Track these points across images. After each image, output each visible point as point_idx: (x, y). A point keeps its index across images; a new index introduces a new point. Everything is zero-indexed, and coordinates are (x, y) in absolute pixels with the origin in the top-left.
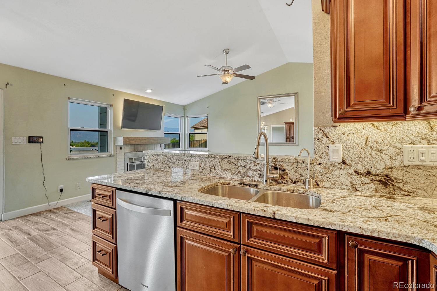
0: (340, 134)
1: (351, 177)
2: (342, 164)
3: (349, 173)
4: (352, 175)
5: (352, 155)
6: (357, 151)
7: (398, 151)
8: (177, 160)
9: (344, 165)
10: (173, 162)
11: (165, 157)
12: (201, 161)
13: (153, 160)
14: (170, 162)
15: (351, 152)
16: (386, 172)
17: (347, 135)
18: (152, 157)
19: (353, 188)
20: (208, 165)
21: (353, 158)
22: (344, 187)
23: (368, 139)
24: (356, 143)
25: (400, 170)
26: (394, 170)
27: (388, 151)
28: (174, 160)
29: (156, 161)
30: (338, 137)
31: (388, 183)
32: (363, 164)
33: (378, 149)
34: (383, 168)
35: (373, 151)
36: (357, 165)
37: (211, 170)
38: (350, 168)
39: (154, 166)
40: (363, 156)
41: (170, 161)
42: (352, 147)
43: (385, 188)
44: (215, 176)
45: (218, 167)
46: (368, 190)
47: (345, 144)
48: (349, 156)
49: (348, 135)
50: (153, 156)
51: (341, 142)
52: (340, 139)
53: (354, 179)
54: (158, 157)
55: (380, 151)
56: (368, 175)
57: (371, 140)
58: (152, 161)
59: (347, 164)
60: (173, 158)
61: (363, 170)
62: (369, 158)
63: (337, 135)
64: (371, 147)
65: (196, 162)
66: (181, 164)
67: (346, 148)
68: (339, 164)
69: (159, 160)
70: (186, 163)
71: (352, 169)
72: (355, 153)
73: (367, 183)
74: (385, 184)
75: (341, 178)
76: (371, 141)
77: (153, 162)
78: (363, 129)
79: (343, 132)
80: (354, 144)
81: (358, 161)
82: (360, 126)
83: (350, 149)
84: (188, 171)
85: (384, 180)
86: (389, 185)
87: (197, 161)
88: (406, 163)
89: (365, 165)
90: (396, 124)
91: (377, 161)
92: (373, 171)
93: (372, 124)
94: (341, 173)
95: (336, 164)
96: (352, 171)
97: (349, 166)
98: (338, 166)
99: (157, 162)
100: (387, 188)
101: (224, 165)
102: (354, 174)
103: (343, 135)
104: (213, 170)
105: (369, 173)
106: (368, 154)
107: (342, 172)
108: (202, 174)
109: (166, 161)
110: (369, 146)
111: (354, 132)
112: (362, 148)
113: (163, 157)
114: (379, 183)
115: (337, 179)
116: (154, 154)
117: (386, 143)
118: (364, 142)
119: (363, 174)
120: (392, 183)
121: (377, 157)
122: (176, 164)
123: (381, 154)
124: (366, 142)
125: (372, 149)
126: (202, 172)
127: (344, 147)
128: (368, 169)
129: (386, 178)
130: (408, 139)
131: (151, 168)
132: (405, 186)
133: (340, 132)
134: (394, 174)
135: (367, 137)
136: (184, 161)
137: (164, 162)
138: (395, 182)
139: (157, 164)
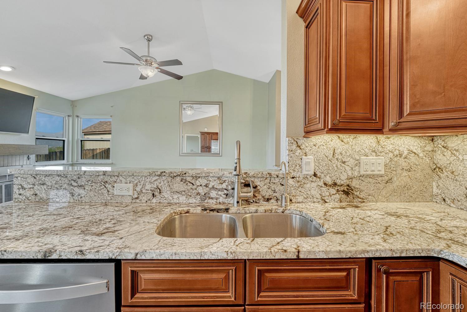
0: (312, 146)
1: (321, 190)
2: (313, 177)
3: (319, 186)
4: (322, 187)
5: (321, 167)
6: (326, 163)
7: (357, 162)
8: (90, 182)
9: (315, 178)
10: (81, 186)
11: (62, 178)
12: (136, 182)
13: (34, 185)
14: (75, 187)
15: (321, 164)
16: (348, 182)
17: (317, 147)
18: (31, 180)
19: (322, 200)
20: (148, 187)
21: (322, 170)
22: (315, 200)
23: (335, 151)
24: (325, 155)
25: (358, 180)
26: (354, 180)
27: (349, 162)
28: (83, 183)
29: (42, 186)
30: (311, 149)
31: (349, 192)
32: (331, 176)
33: (342, 160)
34: (346, 178)
35: (338, 163)
36: (326, 177)
37: (153, 194)
38: (320, 180)
39: (36, 195)
40: (331, 168)
41: (76, 184)
42: (322, 159)
43: (347, 197)
44: (160, 203)
45: (165, 189)
46: (334, 200)
47: (316, 156)
48: (319, 168)
49: (319, 147)
50: (35, 178)
51: (312, 154)
52: (311, 151)
53: (323, 191)
54: (46, 179)
55: (344, 163)
56: (334, 186)
57: (338, 151)
58: (32, 186)
59: (318, 176)
60: (80, 179)
61: (330, 181)
62: (335, 169)
63: (309, 147)
64: (337, 159)
65: (126, 183)
66: (97, 189)
67: (317, 160)
68: (311, 177)
69: (50, 184)
70: (107, 186)
71: (322, 181)
72: (324, 165)
73: (334, 194)
74: (347, 193)
75: (312, 191)
76: (337, 153)
77: (35, 188)
78: (331, 141)
79: (315, 143)
80: (324, 156)
81: (327, 173)
82: (329, 138)
83: (320, 161)
84: (112, 198)
85: (346, 190)
86: (350, 194)
87: (129, 182)
88: (362, 173)
89: (332, 176)
90: (355, 138)
91: (342, 172)
92: (338, 182)
93: (338, 136)
94: (312, 186)
95: (308, 177)
96: (321, 183)
97: (319, 178)
98: (310, 179)
99: (45, 187)
100: (349, 197)
101: (175, 186)
102: (323, 185)
103: (314, 146)
104: (156, 193)
105: (335, 184)
106: (334, 165)
107: (314, 185)
108: (138, 201)
109: (65, 185)
110: (336, 158)
111: (324, 144)
112: (330, 160)
113: (58, 178)
114: (342, 193)
115: (309, 193)
116: (36, 175)
117: (348, 154)
118: (332, 154)
119: (330, 186)
120: (352, 192)
121: (341, 168)
122: (87, 188)
123: (345, 166)
124: (334, 154)
125: (338, 161)
126: (137, 198)
127: (316, 159)
128: (335, 180)
129: (348, 188)
130: (363, 152)
131: (30, 198)
132: (361, 193)
133: (312, 144)
134: (355, 184)
135: (335, 149)
136: (103, 183)
137: (62, 186)
138: (354, 191)
139: (44, 191)
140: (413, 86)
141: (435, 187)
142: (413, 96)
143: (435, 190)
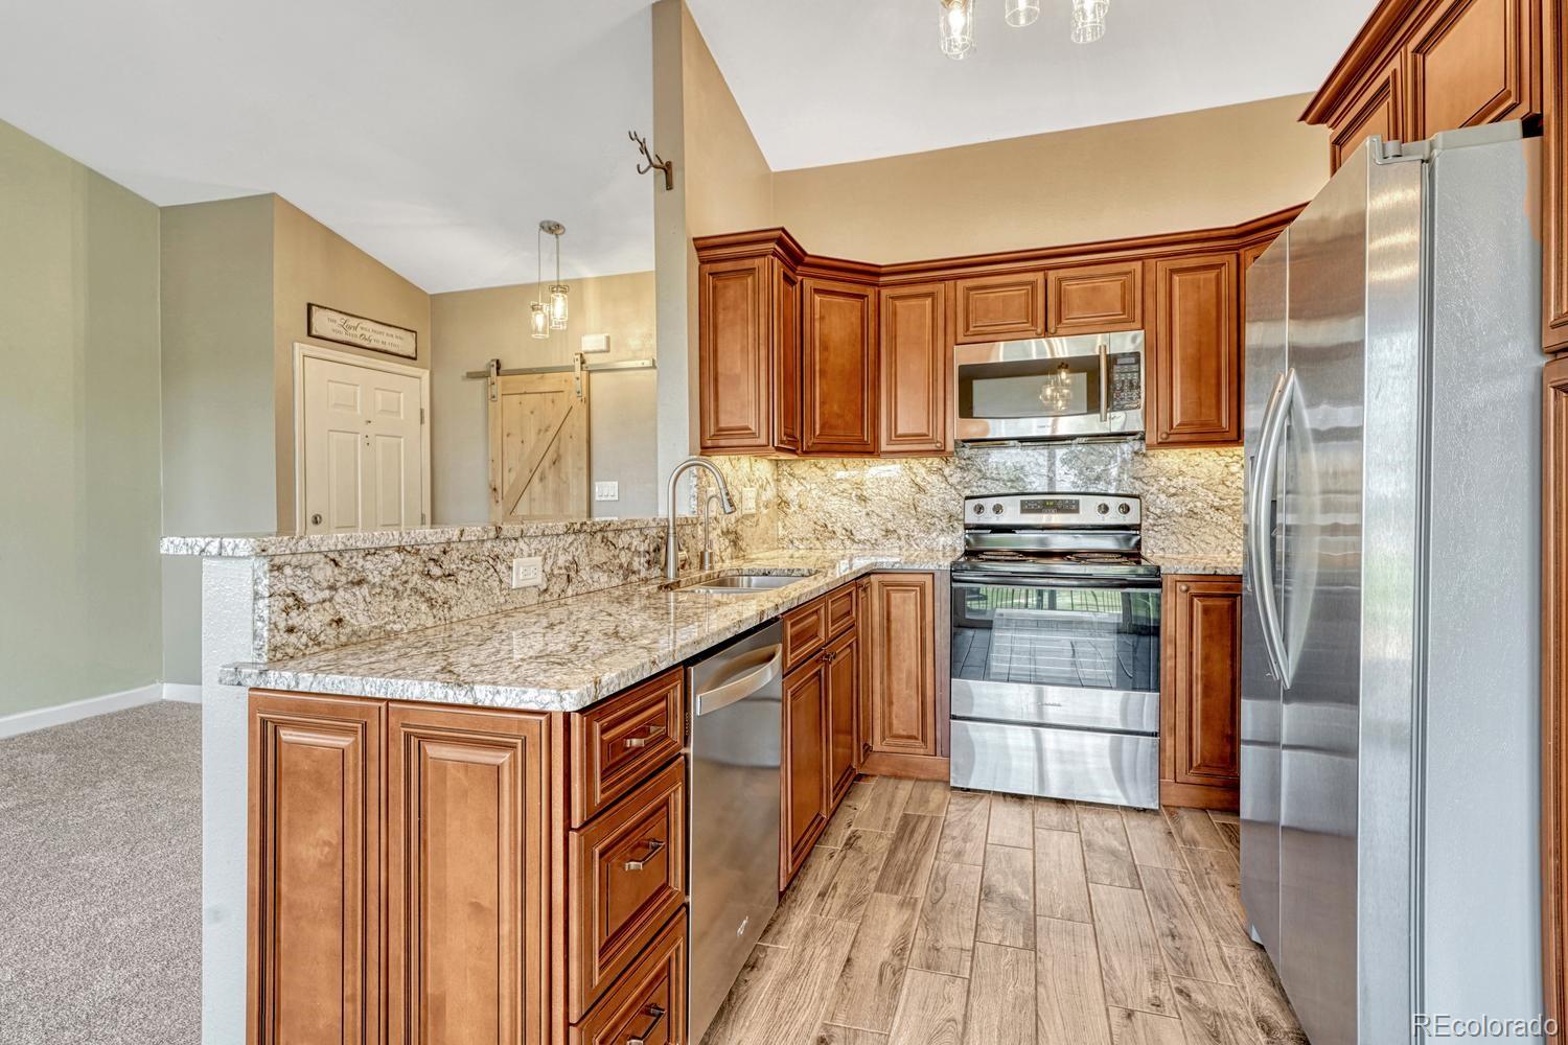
7: (740, 496)
8: (468, 562)
10: (449, 575)
11: (409, 558)
12: (544, 550)
13: (332, 588)
14: (438, 578)
16: (736, 527)
18: (325, 572)
20: (561, 561)
25: (741, 523)
26: (739, 523)
28: (453, 566)
29: (356, 589)
31: (736, 542)
34: (734, 521)
36: (722, 520)
37: (568, 576)
39: (339, 621)
41: (436, 571)
44: (577, 595)
45: (583, 561)
50: (336, 564)
54: (369, 565)
58: (327, 594)
60: (447, 556)
65: (530, 555)
66: (482, 578)
69: (377, 580)
70: (499, 567)
77: (338, 599)
84: (507, 597)
86: (736, 545)
87: (533, 551)
88: (744, 512)
89: (726, 519)
92: (730, 527)
99: (365, 590)
101: (595, 552)
104: (572, 574)
105: (728, 531)
108: (547, 596)
109: (416, 576)
113: (397, 557)
116: (340, 553)
119: (725, 534)
120: (738, 542)
122: (461, 580)
126: (546, 590)
128: (728, 525)
130: (744, 480)
131: (322, 638)
132: (743, 543)
134: (739, 529)
135: (726, 476)
136: (491, 561)
137: (406, 582)
138: (739, 539)
139: (362, 606)
140: (822, 403)
141: (781, 528)
142: (821, 414)
143: (781, 532)
